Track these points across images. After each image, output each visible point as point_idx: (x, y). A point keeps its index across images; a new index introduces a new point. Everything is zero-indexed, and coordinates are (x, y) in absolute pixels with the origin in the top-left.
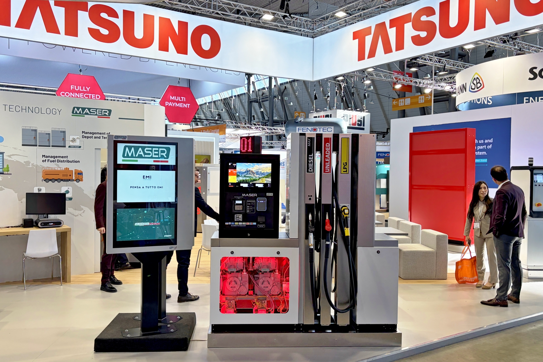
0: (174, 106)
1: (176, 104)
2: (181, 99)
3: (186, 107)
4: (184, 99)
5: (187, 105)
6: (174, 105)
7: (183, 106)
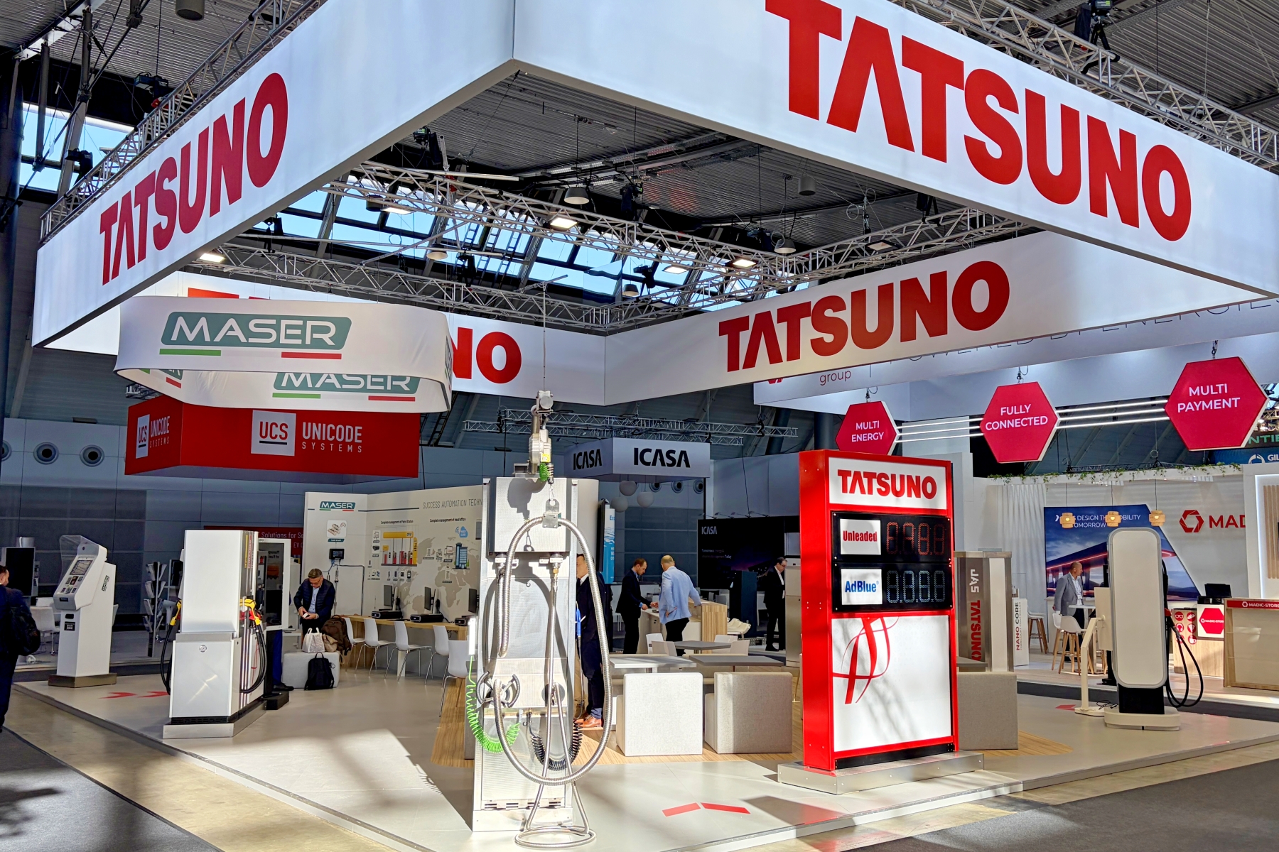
0: (1198, 409)
1: (1204, 403)
2: (1216, 389)
3: (1230, 406)
4: (1223, 388)
5: (1233, 402)
6: (1198, 407)
7: (1221, 406)
